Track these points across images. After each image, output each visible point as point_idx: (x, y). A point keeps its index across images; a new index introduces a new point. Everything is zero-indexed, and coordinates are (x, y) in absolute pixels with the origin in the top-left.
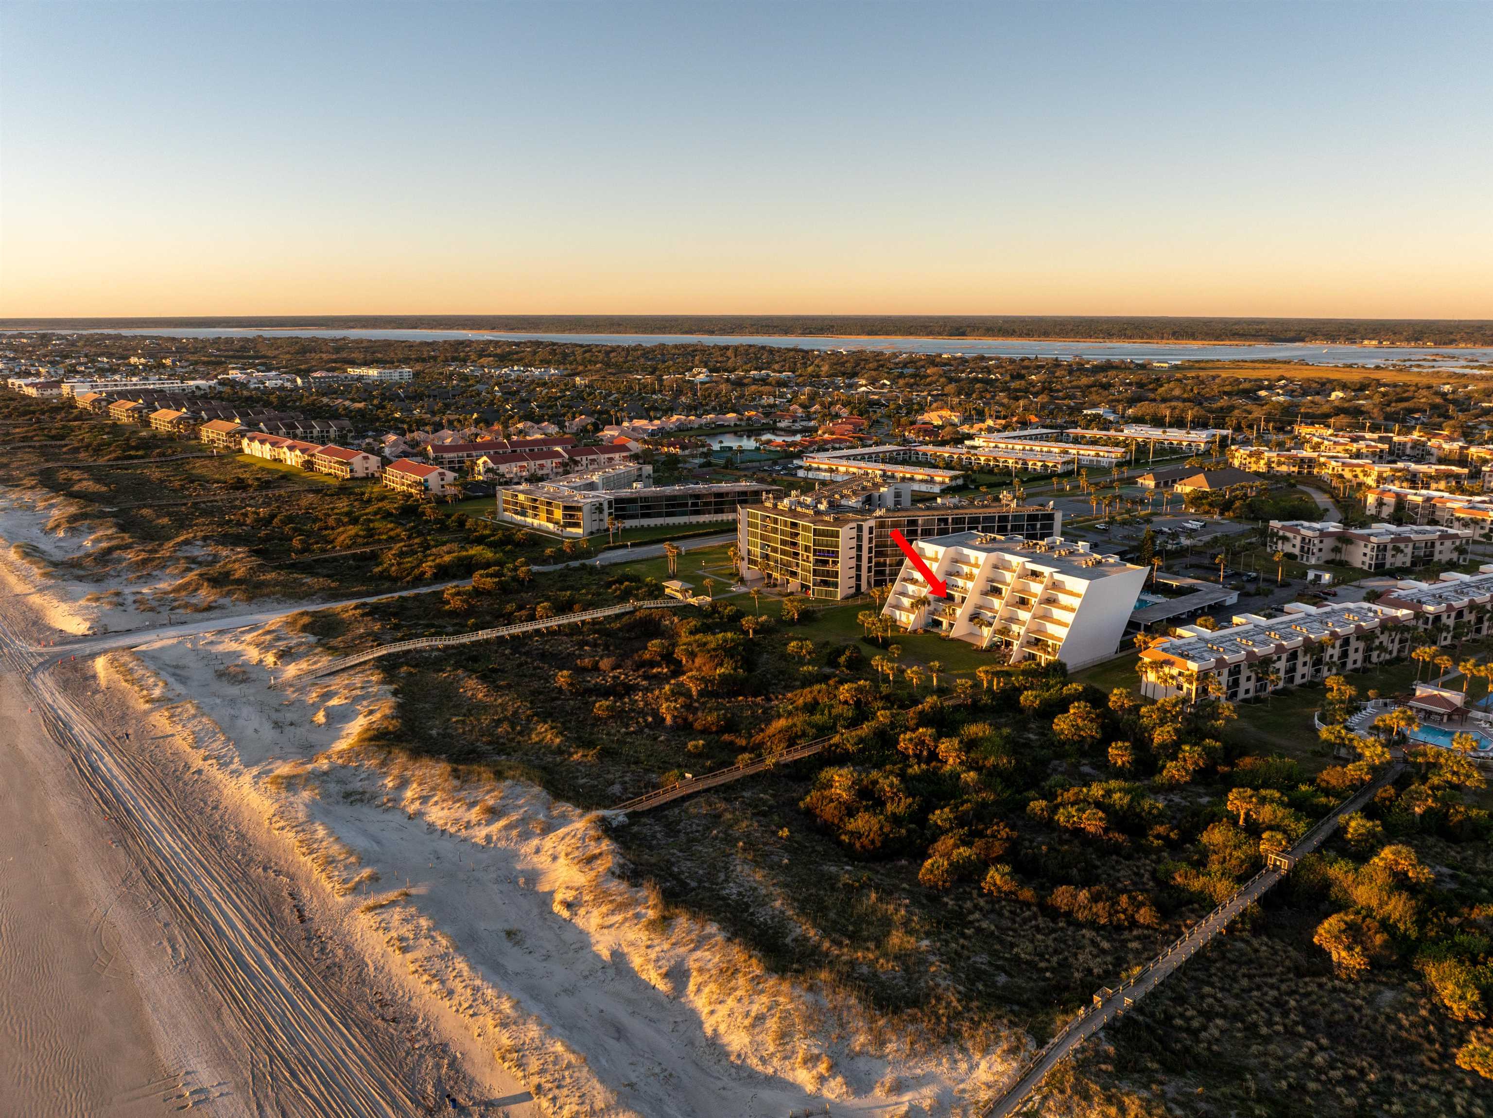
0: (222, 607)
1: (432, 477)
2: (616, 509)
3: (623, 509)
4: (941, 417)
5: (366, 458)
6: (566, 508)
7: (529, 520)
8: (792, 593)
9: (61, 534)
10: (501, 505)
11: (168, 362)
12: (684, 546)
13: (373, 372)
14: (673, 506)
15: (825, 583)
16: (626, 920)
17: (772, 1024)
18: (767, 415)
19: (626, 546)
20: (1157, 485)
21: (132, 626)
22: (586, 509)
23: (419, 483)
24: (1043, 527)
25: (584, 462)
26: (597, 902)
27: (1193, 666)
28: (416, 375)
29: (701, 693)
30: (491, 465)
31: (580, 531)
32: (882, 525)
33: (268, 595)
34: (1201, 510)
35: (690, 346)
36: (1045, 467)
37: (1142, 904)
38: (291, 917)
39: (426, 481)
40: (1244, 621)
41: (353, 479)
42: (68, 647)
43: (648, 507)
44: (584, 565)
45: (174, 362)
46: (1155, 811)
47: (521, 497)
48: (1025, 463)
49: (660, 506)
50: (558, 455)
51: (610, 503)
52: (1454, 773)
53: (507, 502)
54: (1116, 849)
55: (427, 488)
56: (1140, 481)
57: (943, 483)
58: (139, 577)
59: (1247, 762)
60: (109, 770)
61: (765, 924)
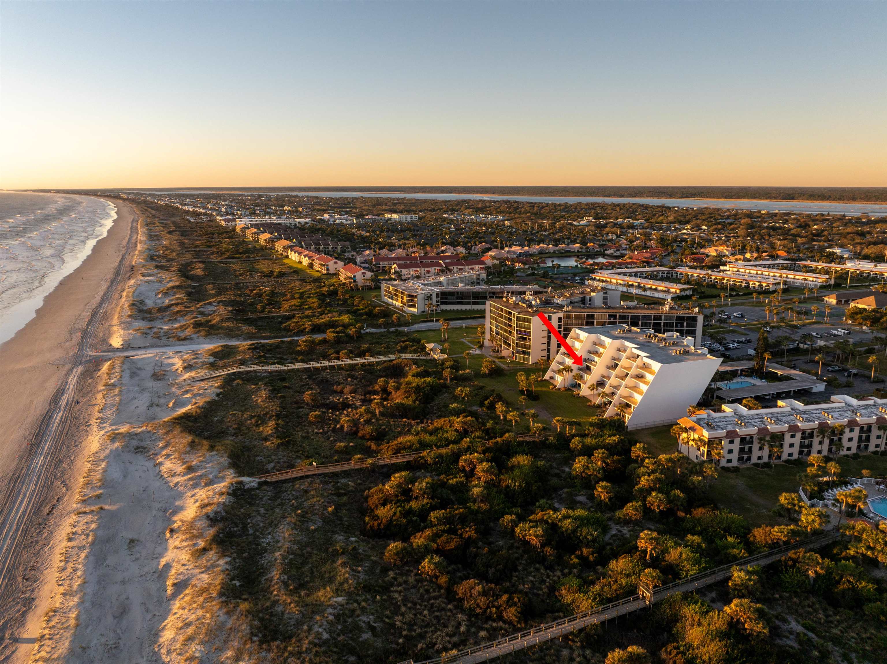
0: (191, 339)
1: (359, 275)
2: (442, 298)
3: (446, 298)
4: (716, 250)
5: (336, 263)
6: (409, 296)
7: (394, 302)
8: (503, 358)
9: (160, 296)
10: (383, 293)
11: (300, 209)
12: (454, 324)
13: (396, 217)
14: (478, 298)
15: (524, 353)
16: (188, 545)
17: (190, 631)
18: (600, 246)
19: (433, 321)
20: (838, 303)
21: (142, 346)
22: (419, 297)
23: (351, 278)
24: (688, 325)
25: (455, 270)
26: (185, 533)
27: (706, 434)
28: (420, 218)
29: (382, 414)
30: (397, 269)
31: (415, 310)
32: (568, 317)
33: (217, 334)
34: (857, 322)
35: (596, 203)
36: (760, 286)
37: (515, 604)
38: (46, 510)
39: (355, 277)
40: (784, 404)
41: (328, 274)
42: (105, 354)
43: (462, 298)
44: (397, 330)
45: (303, 209)
46: (590, 537)
47: (391, 288)
48: (747, 283)
49: (469, 298)
50: (440, 265)
51: (437, 294)
52: (869, 548)
53: (386, 291)
54: (542, 560)
55: (355, 281)
56: (826, 299)
57: (676, 293)
58: (169, 320)
59: (699, 512)
60: (56, 418)
61: (263, 565)
